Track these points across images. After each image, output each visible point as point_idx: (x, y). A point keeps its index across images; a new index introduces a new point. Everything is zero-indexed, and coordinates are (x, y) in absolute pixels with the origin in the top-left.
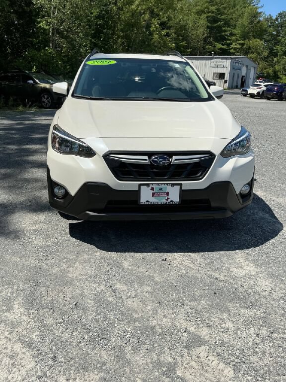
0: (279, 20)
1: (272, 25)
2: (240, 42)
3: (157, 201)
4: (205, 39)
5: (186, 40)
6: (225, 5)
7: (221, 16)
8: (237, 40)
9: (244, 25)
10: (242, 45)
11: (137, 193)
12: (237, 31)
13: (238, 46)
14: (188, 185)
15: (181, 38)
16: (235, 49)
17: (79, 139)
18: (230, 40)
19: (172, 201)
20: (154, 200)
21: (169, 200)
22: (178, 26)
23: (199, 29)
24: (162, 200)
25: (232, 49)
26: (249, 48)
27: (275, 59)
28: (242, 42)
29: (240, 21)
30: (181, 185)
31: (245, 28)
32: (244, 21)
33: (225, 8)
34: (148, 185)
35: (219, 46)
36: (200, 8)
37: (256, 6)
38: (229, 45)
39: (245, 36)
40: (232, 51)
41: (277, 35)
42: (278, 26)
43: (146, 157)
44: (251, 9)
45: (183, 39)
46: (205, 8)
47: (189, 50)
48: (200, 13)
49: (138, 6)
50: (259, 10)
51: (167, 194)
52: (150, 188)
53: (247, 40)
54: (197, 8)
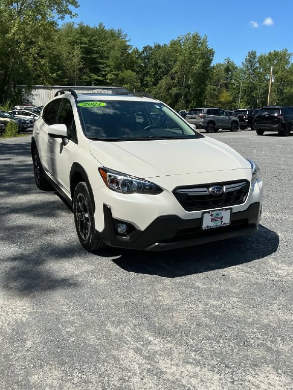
0: (145, 53)
1: (140, 57)
2: (114, 72)
3: (214, 225)
4: (80, 70)
5: (62, 69)
6: (96, 37)
7: (93, 48)
8: (111, 71)
9: (117, 57)
10: (117, 75)
11: (200, 220)
12: (111, 62)
13: (113, 77)
14: (236, 208)
15: (56, 67)
16: (110, 80)
17: (142, 179)
18: (105, 71)
19: (225, 224)
20: (212, 225)
21: (223, 223)
22: (52, 56)
23: (74, 59)
24: (219, 224)
25: (108, 79)
26: (123, 79)
27: (147, 89)
28: (117, 72)
29: (112, 54)
30: (231, 209)
31: (117, 60)
32: (116, 53)
33: (96, 40)
34: (208, 212)
35: (95, 77)
36: (72, 38)
37: (124, 39)
38: (104, 76)
39: (118, 68)
40: (108, 81)
41: (145, 67)
42: (145, 59)
43: (206, 189)
44: (121, 42)
45: (58, 69)
46: (77, 39)
47: (66, 80)
48: (72, 43)
49: (14, 34)
50: (128, 44)
51: (222, 218)
52: (210, 214)
53: (120, 72)
54: (69, 38)
